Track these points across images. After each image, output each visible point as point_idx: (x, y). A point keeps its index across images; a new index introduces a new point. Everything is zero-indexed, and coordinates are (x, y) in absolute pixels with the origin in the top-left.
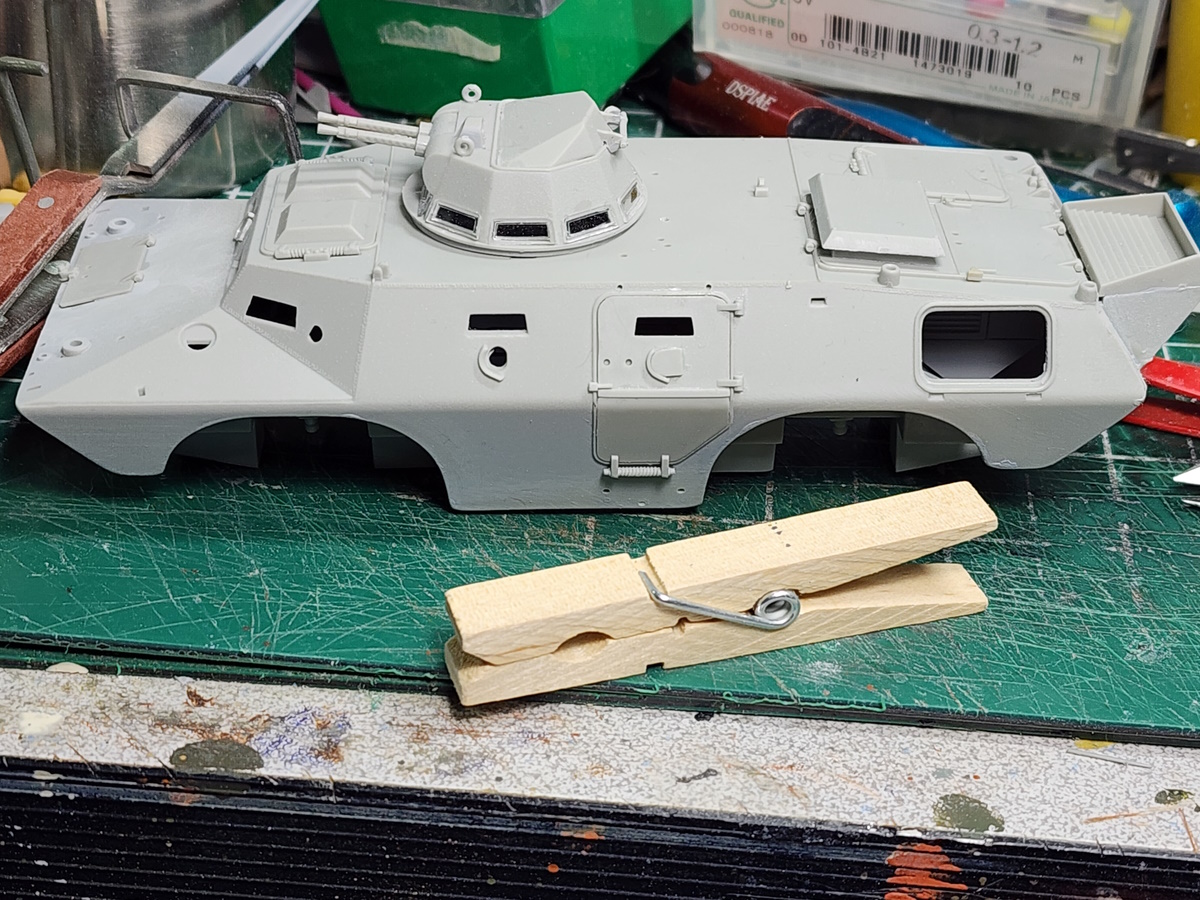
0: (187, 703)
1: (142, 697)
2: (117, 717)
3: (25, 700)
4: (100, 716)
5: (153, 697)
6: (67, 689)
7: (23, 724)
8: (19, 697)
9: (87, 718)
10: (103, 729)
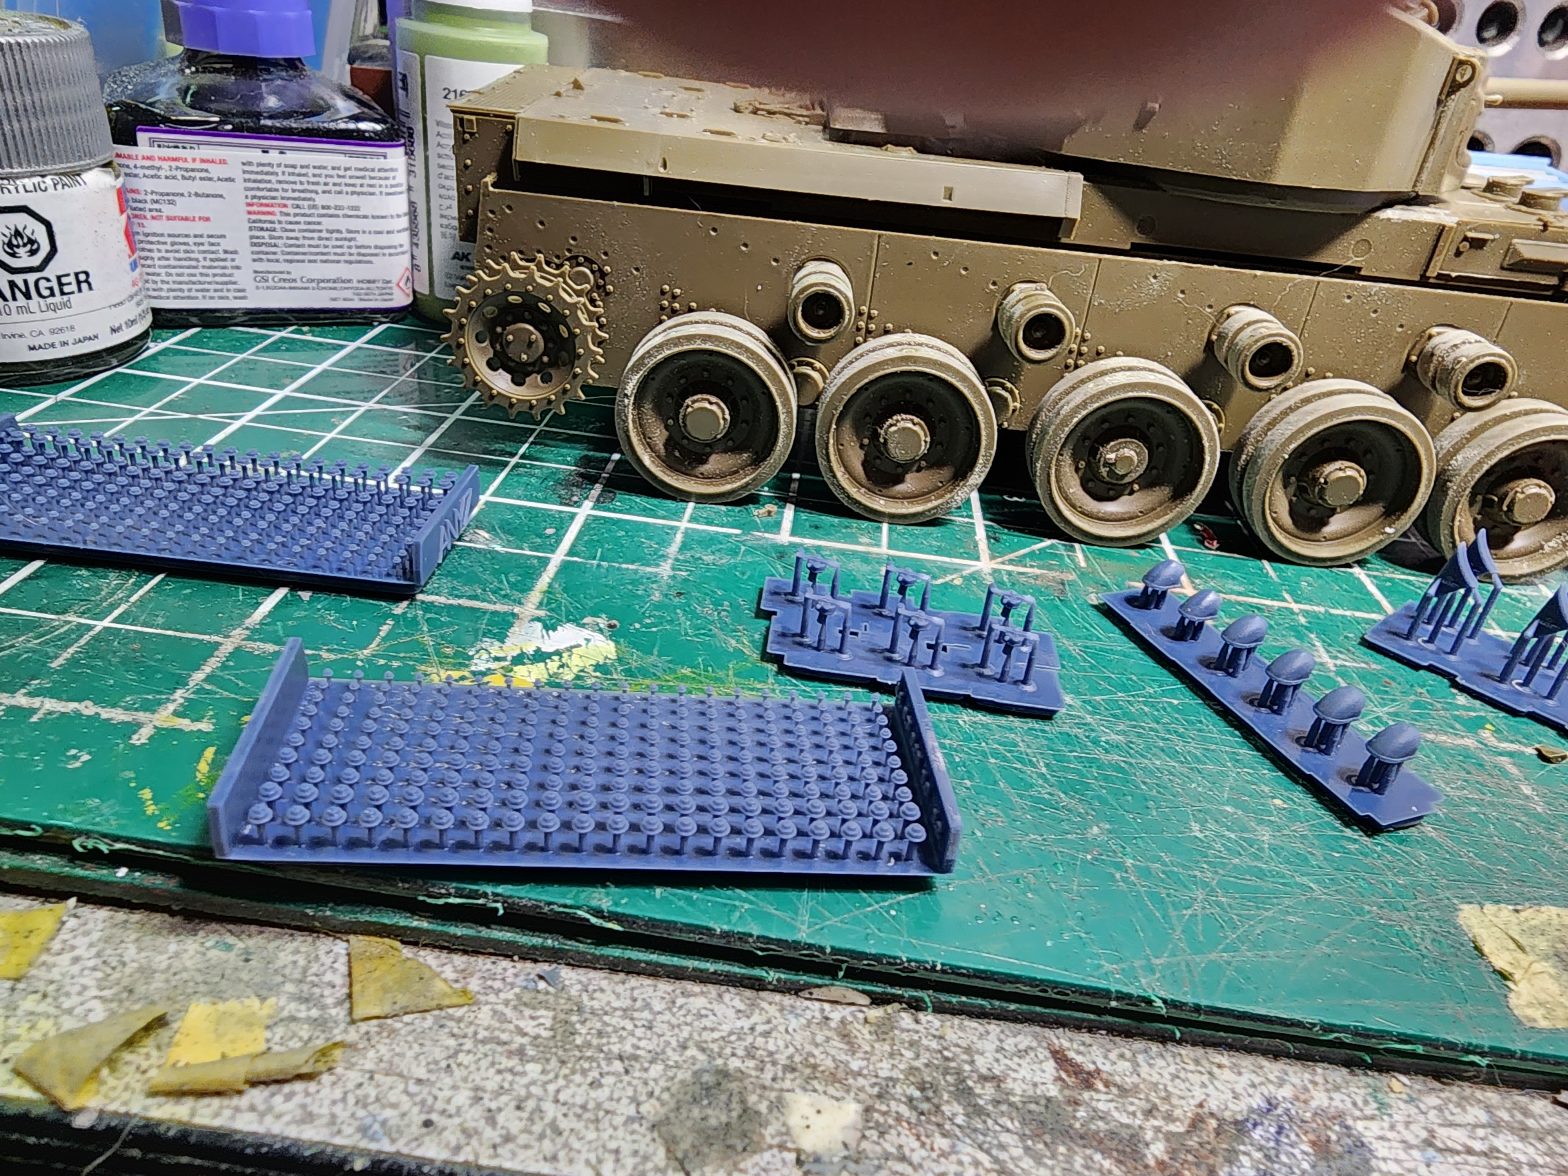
0: (1060, 1079)
1: (980, 1061)
2: (954, 1109)
3: (782, 1059)
4: (925, 1106)
5: (997, 1060)
6: (846, 1038)
7: (794, 1121)
8: (771, 1054)
9: (904, 1110)
10: (942, 1143)
